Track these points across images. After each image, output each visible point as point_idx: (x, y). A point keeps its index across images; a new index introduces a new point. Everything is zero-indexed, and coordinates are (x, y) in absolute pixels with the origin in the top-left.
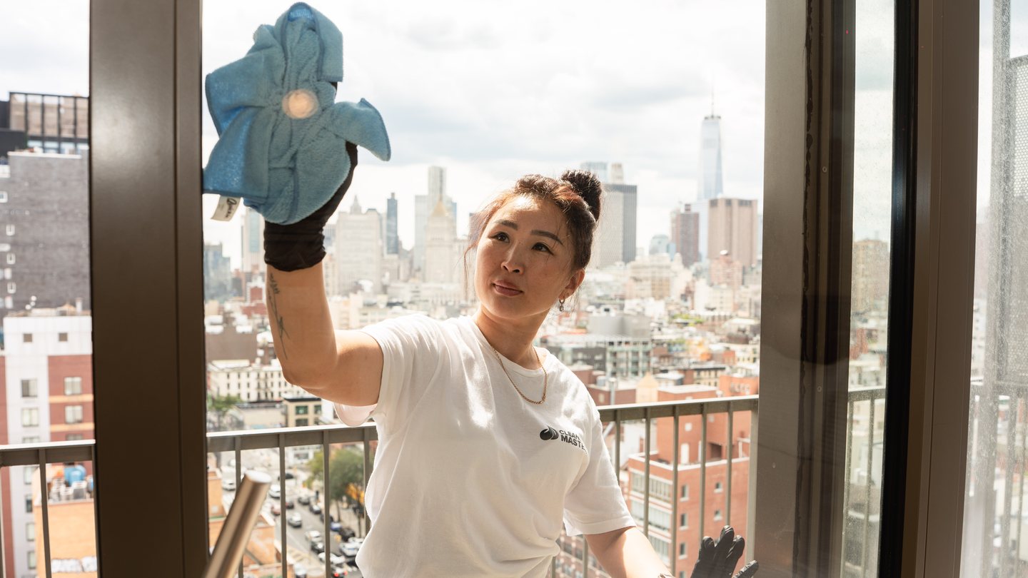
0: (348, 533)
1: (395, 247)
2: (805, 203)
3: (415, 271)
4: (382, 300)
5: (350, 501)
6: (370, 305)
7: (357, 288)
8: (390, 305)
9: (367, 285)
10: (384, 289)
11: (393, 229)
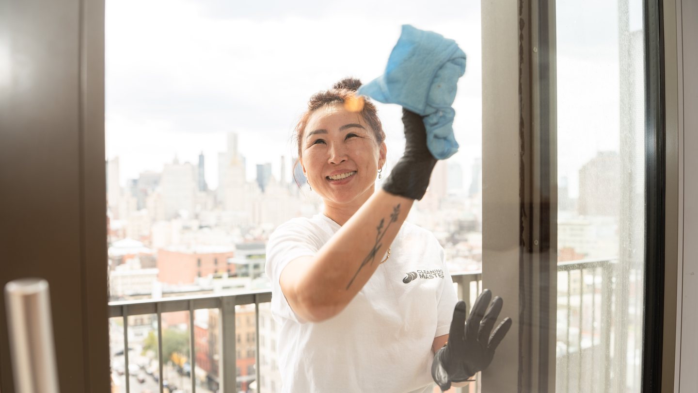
0: (172, 388)
1: (204, 187)
2: (520, 78)
3: (218, 203)
4: (195, 224)
5: (174, 365)
6: (186, 228)
7: (177, 216)
8: (201, 227)
9: (185, 213)
10: (197, 216)
11: (202, 175)
